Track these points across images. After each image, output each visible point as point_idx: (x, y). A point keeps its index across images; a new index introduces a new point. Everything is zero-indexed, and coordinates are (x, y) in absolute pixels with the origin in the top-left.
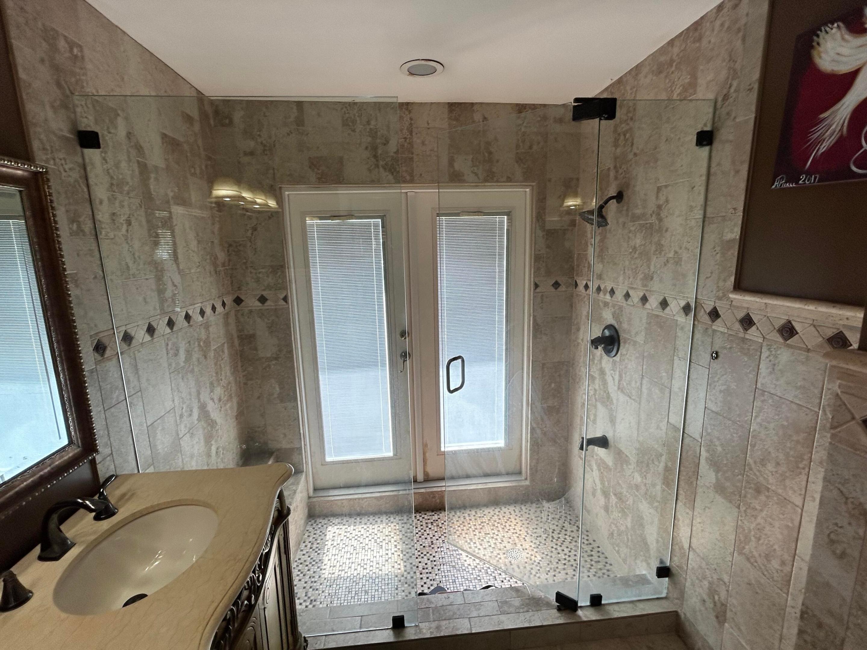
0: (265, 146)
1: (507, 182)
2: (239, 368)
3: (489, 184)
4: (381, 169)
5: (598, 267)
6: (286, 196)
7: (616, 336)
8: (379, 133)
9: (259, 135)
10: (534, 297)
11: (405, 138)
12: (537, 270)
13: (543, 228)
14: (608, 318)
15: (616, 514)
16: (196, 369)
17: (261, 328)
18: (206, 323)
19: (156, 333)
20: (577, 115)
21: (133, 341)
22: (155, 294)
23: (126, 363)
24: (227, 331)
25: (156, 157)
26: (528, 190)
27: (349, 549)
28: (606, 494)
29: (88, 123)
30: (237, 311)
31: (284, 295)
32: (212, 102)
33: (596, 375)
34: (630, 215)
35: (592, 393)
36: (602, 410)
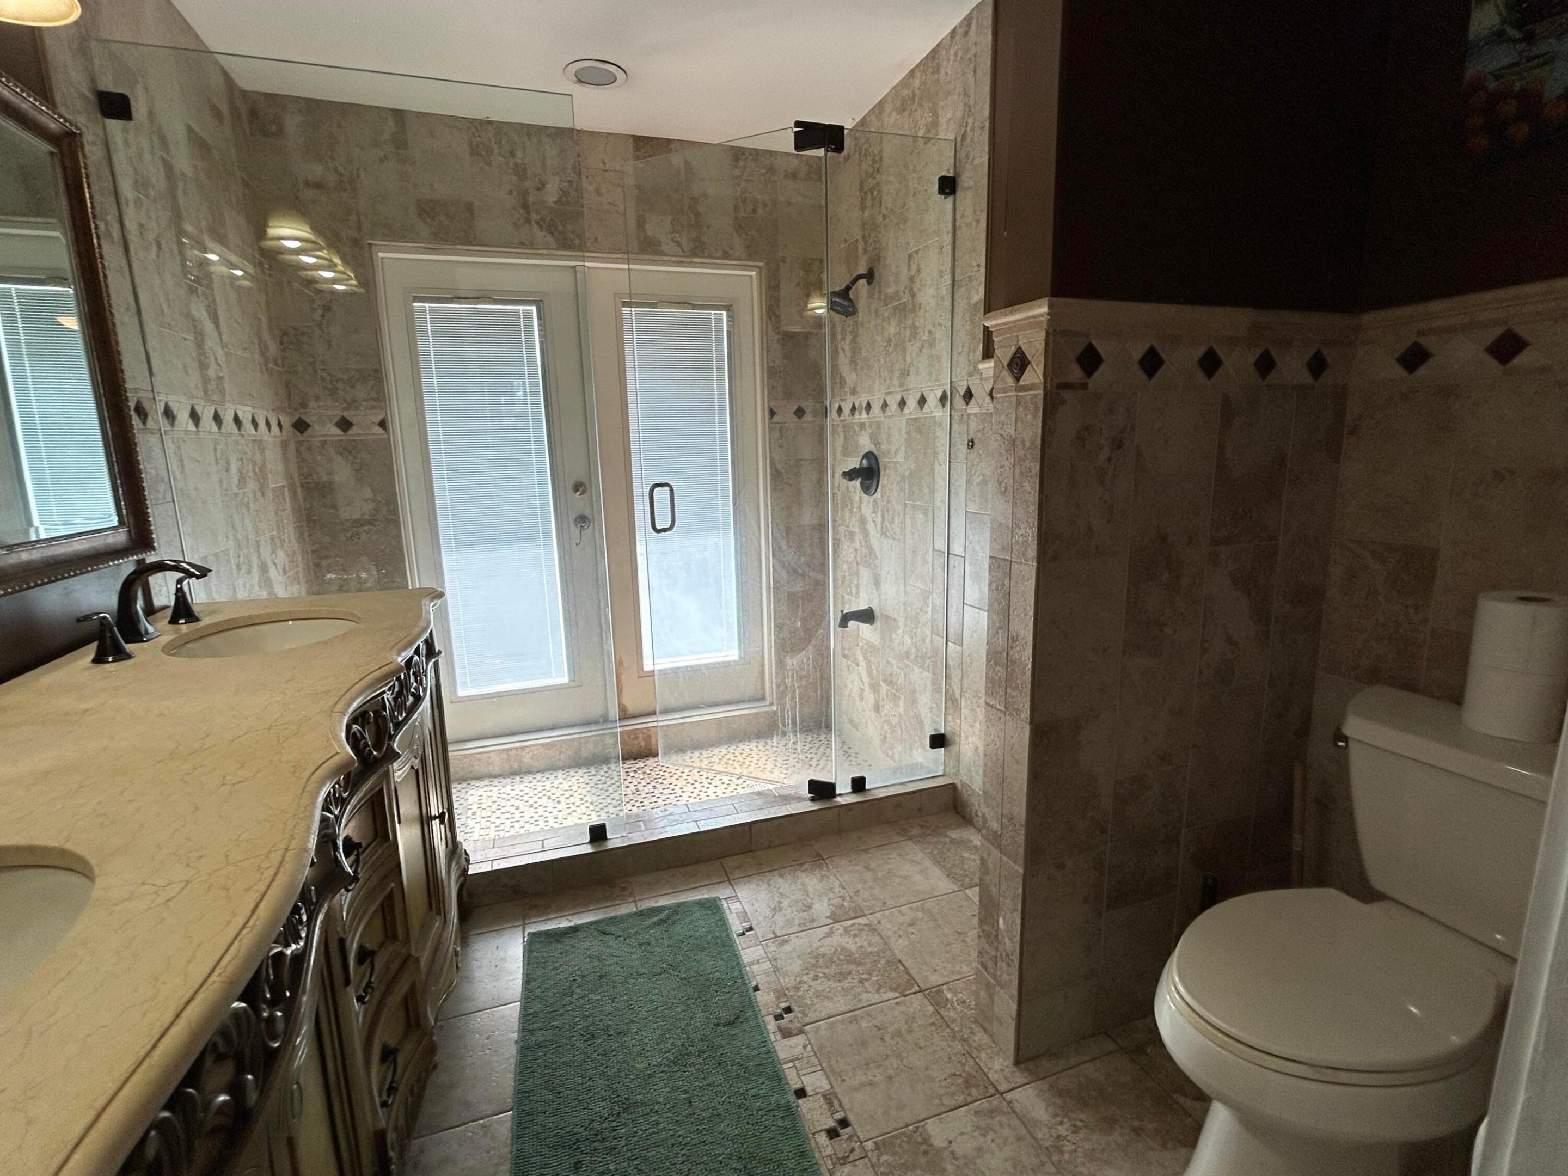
0: (342, 175)
1: (723, 258)
2: (307, 536)
3: (697, 260)
4: (535, 227)
5: (851, 378)
6: (378, 261)
7: (874, 466)
8: (529, 172)
9: (331, 157)
10: (771, 429)
11: (570, 182)
12: (772, 390)
13: (777, 327)
14: (865, 443)
15: (887, 707)
16: (252, 505)
17: (342, 473)
18: (261, 441)
19: (201, 424)
20: (800, 145)
21: (177, 423)
22: (195, 365)
23: (170, 448)
24: (287, 467)
25: (183, 160)
26: (754, 273)
27: (507, 809)
28: (875, 688)
29: (109, 85)
30: (300, 443)
31: (381, 417)
32: (244, 94)
33: (857, 530)
34: (883, 297)
35: (852, 556)
36: (865, 574)
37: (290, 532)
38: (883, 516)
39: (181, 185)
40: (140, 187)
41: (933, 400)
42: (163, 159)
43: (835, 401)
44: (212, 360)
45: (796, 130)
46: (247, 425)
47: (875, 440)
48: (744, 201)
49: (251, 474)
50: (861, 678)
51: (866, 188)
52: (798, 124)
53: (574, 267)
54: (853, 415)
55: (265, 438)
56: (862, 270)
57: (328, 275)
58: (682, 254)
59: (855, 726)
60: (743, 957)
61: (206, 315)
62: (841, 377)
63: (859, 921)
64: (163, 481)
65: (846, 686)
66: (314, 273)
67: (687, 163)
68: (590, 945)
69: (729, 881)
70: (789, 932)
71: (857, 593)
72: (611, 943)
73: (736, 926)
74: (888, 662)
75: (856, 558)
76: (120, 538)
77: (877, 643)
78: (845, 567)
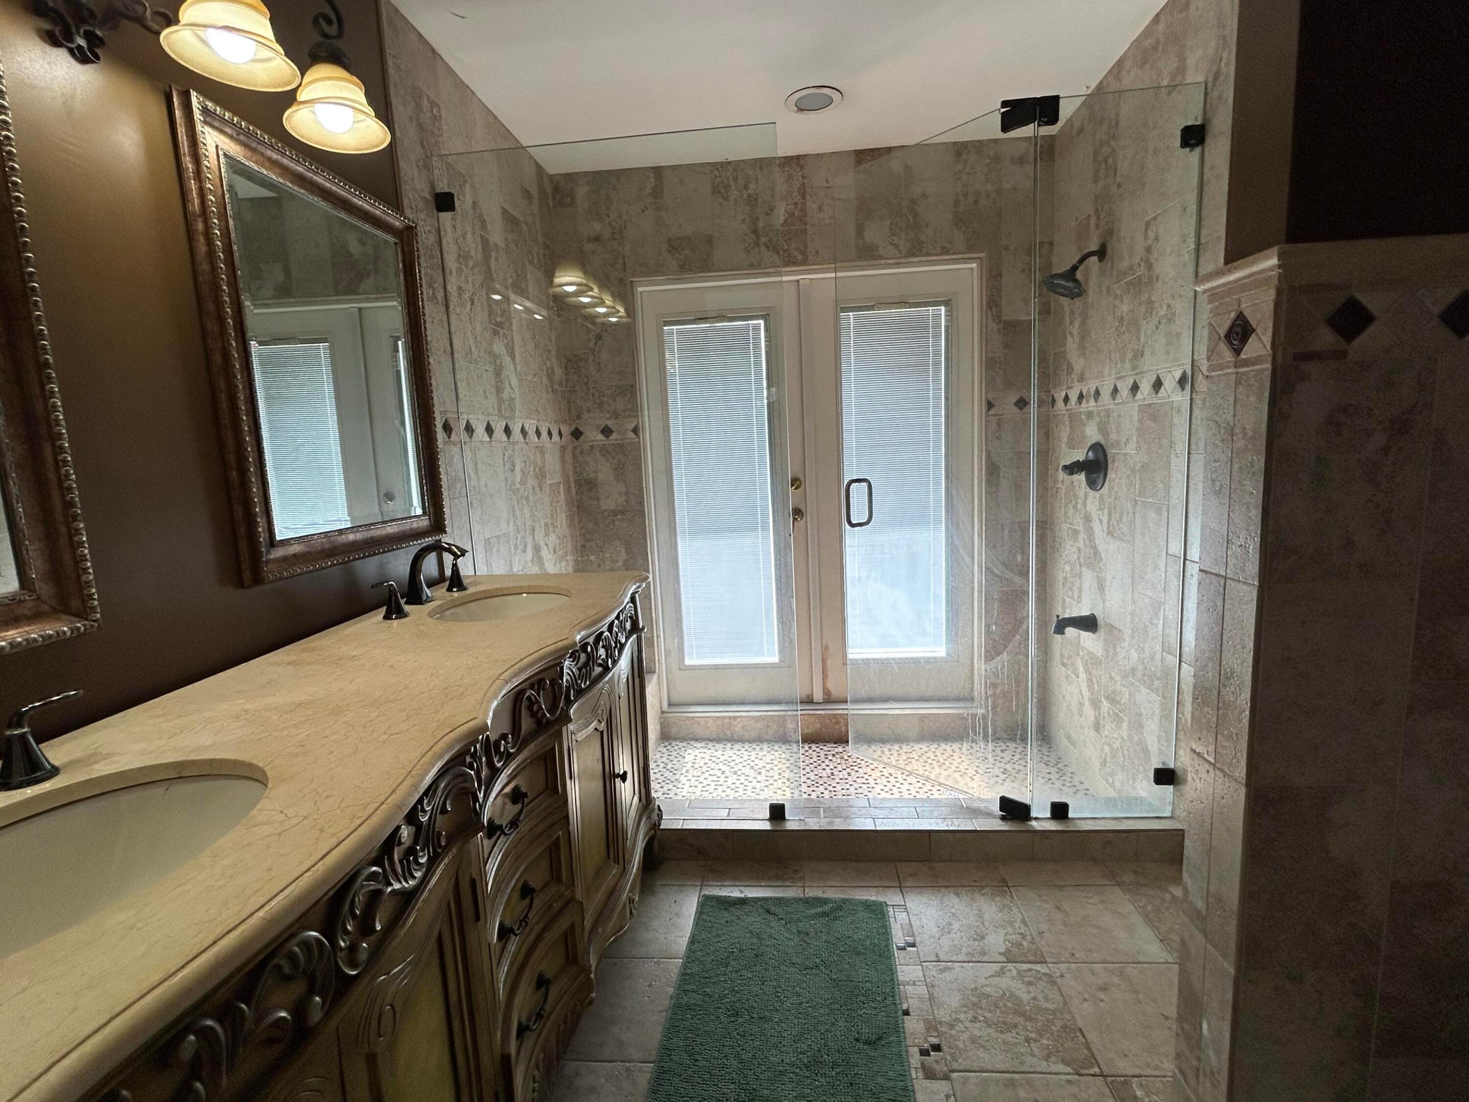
0: (614, 228)
1: (942, 254)
2: (576, 523)
3: (915, 259)
4: (763, 249)
5: (1078, 364)
6: (639, 296)
7: (1101, 458)
8: (760, 200)
9: (607, 215)
10: (987, 422)
11: (796, 204)
12: (989, 383)
13: (998, 318)
14: (1092, 434)
15: (1108, 727)
16: (531, 499)
17: (603, 471)
18: (542, 447)
19: (494, 435)
20: (1006, 126)
21: (474, 435)
22: (493, 390)
23: (468, 455)
24: (564, 469)
25: (497, 235)
26: (974, 265)
27: (716, 772)
28: (1096, 704)
29: (443, 187)
30: (575, 448)
31: (633, 425)
32: (551, 177)
33: (1081, 528)
34: (1115, 272)
35: (1075, 557)
36: (1088, 577)
37: (562, 519)
38: (1110, 515)
39: (494, 254)
40: (461, 260)
41: (1170, 384)
42: (482, 236)
43: (1062, 390)
44: (507, 384)
45: (1003, 110)
46: (532, 435)
47: (1103, 429)
48: (965, 195)
49: (532, 473)
50: (1081, 691)
51: (1100, 159)
52: (1005, 104)
53: (798, 281)
54: (1080, 403)
55: (546, 445)
56: (1094, 247)
57: (602, 310)
58: (899, 255)
59: (1073, 743)
60: (899, 974)
61: (505, 352)
62: (1069, 363)
63: (1038, 967)
64: (460, 480)
65: (1064, 697)
66: (591, 310)
67: (907, 168)
68: (754, 920)
69: (900, 887)
70: (954, 958)
71: (1080, 597)
72: (773, 924)
73: (898, 937)
74: (1111, 678)
75: (1079, 558)
76: (425, 523)
77: (1099, 655)
78: (1067, 568)
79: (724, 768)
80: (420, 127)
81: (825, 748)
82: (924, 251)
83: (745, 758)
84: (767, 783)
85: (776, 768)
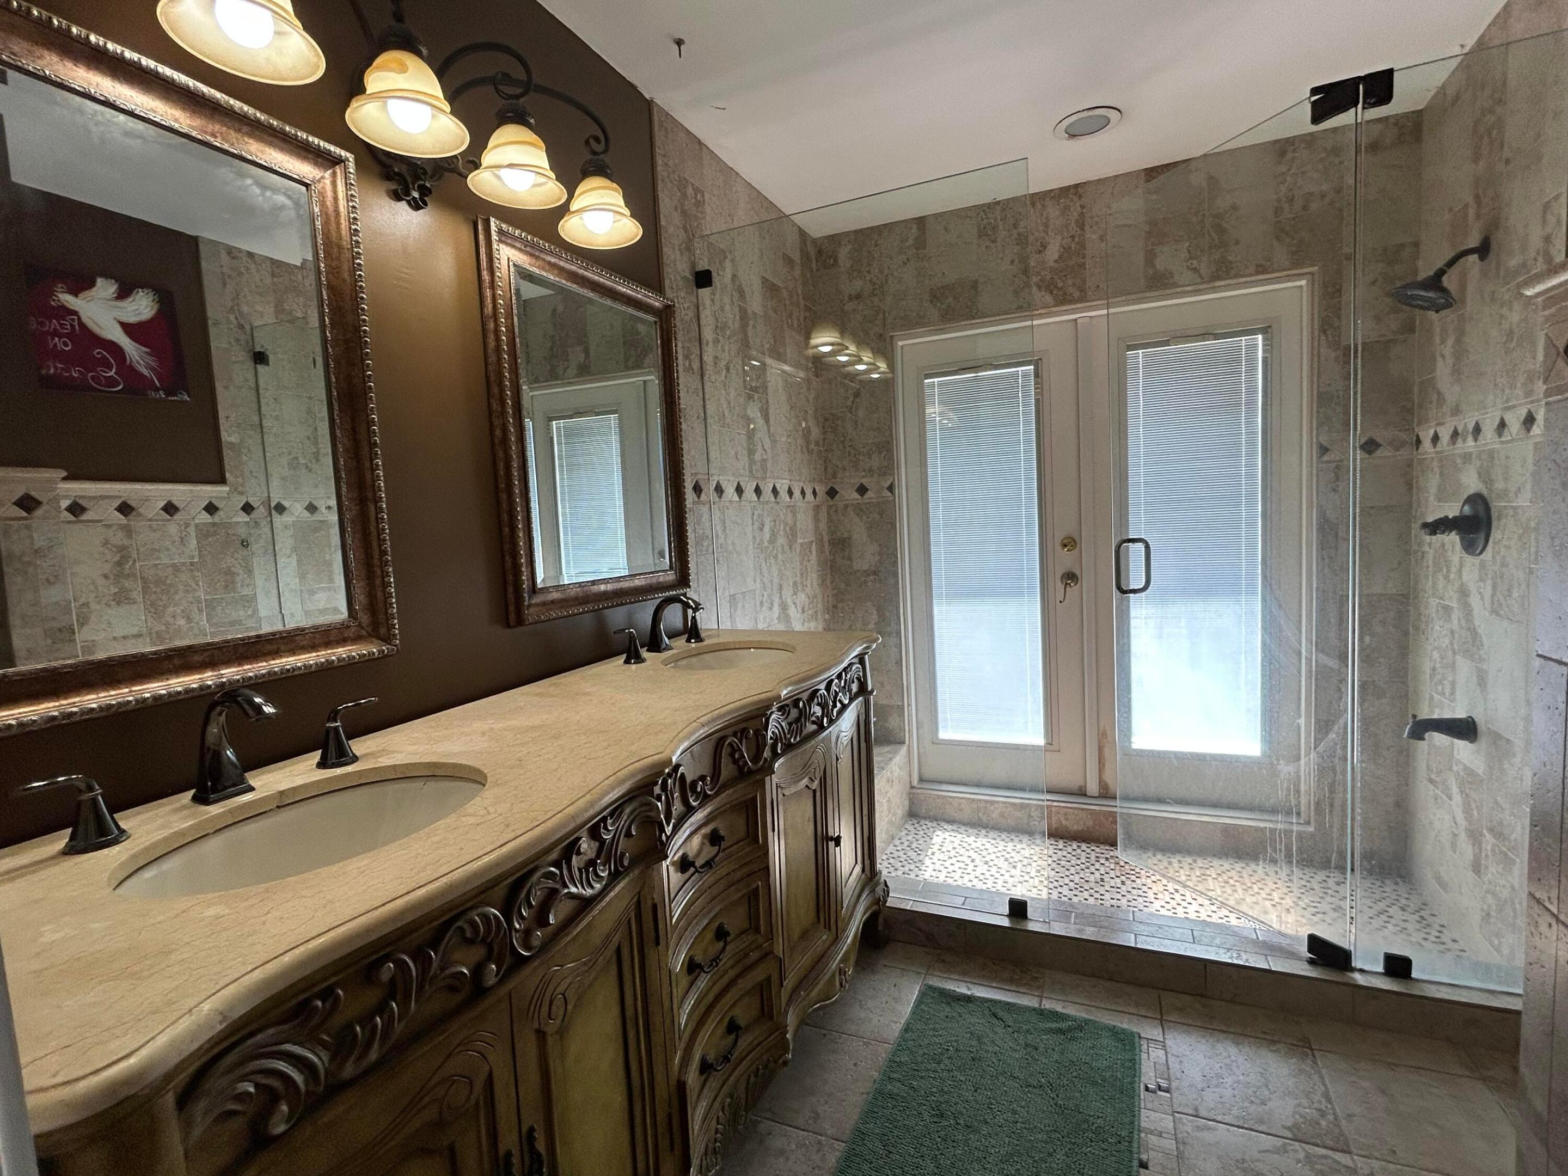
0: (874, 284)
1: (1258, 273)
2: (828, 581)
3: (1222, 283)
4: (1035, 289)
5: (1452, 394)
6: (899, 349)
7: (1483, 512)
8: (1031, 238)
9: (869, 272)
10: (1320, 470)
11: (1073, 237)
13: (1335, 342)
14: (1471, 483)
15: (1493, 870)
16: (780, 557)
17: (858, 530)
18: (794, 506)
19: (744, 495)
20: (1319, 114)
21: (724, 495)
22: (745, 452)
23: (717, 514)
24: (817, 528)
25: (756, 303)
26: (1303, 282)
27: (964, 859)
28: (1475, 836)
29: (703, 265)
30: (830, 507)
31: (889, 483)
32: (814, 241)
33: (1455, 605)
34: (1502, 273)
35: (1447, 641)
36: (1464, 668)
37: (813, 577)
38: (1494, 587)
39: (751, 323)
40: (718, 331)
42: (740, 306)
43: (1430, 427)
44: (759, 447)
45: (1314, 98)
46: (784, 495)
47: (1485, 476)
48: (1291, 200)
49: (782, 533)
50: (1454, 818)
51: (1482, 130)
52: (1315, 91)
53: (1076, 320)
54: (1454, 443)
55: (799, 504)
56: (1472, 243)
57: (861, 367)
58: (1199, 280)
59: (1443, 885)
60: (1143, 1118)
61: (759, 414)
62: (1439, 393)
63: (1338, 1156)
64: (707, 537)
65: (1431, 823)
66: (850, 369)
67: (1211, 179)
68: (977, 1021)
69: (1161, 1020)
70: (1219, 1118)
71: (1453, 693)
72: (998, 1030)
73: (1148, 1076)
74: (1496, 802)
75: (1452, 643)
76: (671, 577)
77: (1480, 772)
78: (1436, 655)
79: (974, 856)
80: (684, 213)
81: (1098, 850)
82: (1233, 272)
83: (1000, 848)
84: (1021, 879)
85: (1034, 864)
